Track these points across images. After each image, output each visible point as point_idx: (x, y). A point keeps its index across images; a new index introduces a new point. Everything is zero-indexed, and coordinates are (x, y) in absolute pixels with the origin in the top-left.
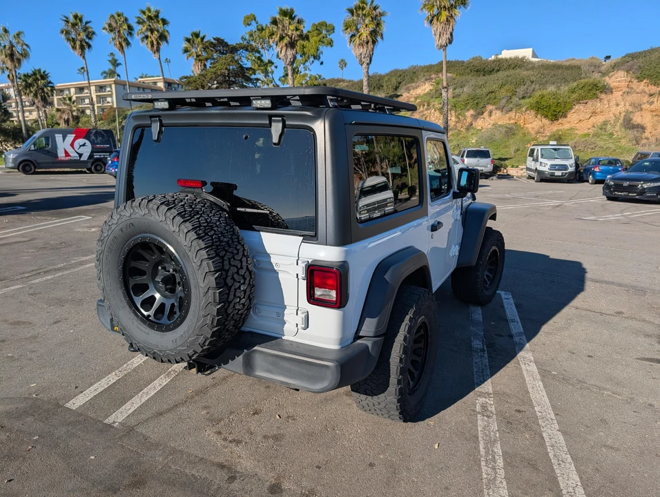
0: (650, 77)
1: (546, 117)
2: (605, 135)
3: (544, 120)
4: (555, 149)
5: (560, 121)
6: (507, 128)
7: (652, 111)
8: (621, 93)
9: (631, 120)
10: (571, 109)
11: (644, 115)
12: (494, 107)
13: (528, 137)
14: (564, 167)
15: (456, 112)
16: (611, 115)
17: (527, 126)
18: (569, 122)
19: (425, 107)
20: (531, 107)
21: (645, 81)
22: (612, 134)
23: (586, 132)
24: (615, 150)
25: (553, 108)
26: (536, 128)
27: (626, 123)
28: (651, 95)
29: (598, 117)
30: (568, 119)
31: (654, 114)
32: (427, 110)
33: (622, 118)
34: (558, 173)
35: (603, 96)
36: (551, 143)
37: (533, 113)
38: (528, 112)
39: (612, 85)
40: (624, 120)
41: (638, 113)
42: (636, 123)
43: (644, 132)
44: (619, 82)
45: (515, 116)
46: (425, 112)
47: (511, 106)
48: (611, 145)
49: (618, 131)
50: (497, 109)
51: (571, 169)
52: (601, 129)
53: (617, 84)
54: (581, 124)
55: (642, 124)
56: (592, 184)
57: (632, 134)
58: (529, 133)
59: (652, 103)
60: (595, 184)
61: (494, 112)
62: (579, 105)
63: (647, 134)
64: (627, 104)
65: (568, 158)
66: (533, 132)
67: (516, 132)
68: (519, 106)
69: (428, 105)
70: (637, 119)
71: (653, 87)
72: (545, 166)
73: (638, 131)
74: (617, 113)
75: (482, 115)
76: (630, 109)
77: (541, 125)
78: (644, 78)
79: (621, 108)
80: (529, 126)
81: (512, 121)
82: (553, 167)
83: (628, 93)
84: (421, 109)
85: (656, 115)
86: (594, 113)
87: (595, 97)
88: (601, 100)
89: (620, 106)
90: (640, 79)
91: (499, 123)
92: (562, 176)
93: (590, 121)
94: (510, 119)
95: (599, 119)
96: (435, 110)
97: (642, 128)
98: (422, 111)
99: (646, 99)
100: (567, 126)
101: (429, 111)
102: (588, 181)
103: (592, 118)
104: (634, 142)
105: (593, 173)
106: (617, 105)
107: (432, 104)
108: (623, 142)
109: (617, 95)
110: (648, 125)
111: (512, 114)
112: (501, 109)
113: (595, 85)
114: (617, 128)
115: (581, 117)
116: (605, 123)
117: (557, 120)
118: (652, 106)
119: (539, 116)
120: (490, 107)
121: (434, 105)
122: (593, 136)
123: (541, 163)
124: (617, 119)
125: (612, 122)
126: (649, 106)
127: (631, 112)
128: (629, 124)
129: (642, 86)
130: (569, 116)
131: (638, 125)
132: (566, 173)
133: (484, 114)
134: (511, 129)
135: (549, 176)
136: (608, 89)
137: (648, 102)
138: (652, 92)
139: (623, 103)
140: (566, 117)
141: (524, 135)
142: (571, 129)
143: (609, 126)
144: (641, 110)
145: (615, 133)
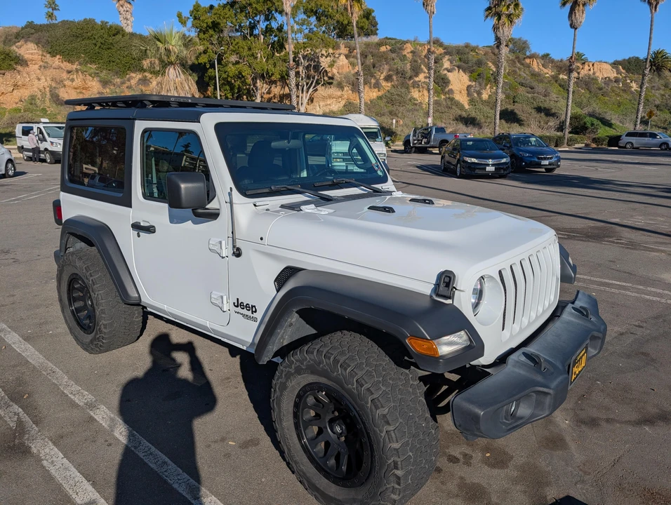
0: (61, 53)
2: (38, 110)
7: (76, 88)
8: (37, 66)
9: (59, 96)
11: (69, 91)
16: (36, 90)
21: (58, 57)
23: (14, 106)
27: (54, 99)
28: (69, 72)
29: (21, 91)
31: (78, 91)
33: (48, 94)
35: (19, 68)
36: (43, 120)
39: (26, 57)
40: (52, 95)
41: (62, 90)
42: (64, 100)
44: (32, 54)
49: (50, 106)
52: (31, 104)
53: (30, 57)
54: (5, 97)
59: (73, 80)
64: (48, 79)
70: (63, 95)
71: (68, 64)
72: (56, 145)
74: (41, 87)
76: (54, 85)
78: (57, 54)
79: (44, 83)
83: (45, 67)
85: (81, 93)
86: (16, 86)
87: (10, 68)
88: (19, 72)
89: (42, 81)
90: (53, 54)
93: (14, 94)
95: (25, 93)
99: (65, 75)
103: (15, 91)
106: (39, 79)
109: (33, 68)
113: (8, 54)
114: (48, 103)
115: (2, 89)
116: (33, 98)
118: (74, 84)
122: (25, 111)
123: (52, 143)
124: (44, 94)
125: (39, 96)
126: (71, 83)
127: (55, 88)
128: (58, 101)
129: (57, 61)
136: (22, 60)
137: (68, 78)
138: (69, 69)
139: (43, 77)
143: (38, 102)
144: (65, 86)
145: (48, 109)
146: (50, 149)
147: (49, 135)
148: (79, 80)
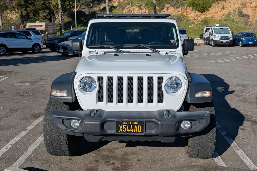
1: (198, 10)
2: (230, 20)
3: (197, 12)
4: (221, 28)
5: (205, 13)
6: (178, 17)
7: (252, 7)
9: (242, 12)
10: (211, 6)
11: (248, 9)
12: (169, 5)
13: (189, 22)
14: (227, 38)
15: (148, 8)
16: (232, 9)
17: (188, 15)
18: (210, 13)
19: (130, 5)
20: (190, 5)
22: (233, 20)
23: (220, 18)
24: (236, 28)
25: (201, 6)
26: (193, 17)
27: (239, 14)
29: (225, 11)
30: (210, 12)
31: (253, 9)
32: (131, 7)
33: (237, 11)
34: (225, 41)
36: (216, 25)
37: (191, 8)
38: (188, 8)
40: (239, 12)
41: (245, 9)
42: (245, 14)
43: (249, 18)
45: (181, 10)
46: (131, 8)
47: (179, 4)
48: (234, 26)
49: (236, 18)
50: (171, 6)
51: (231, 39)
52: (228, 17)
54: (217, 14)
55: (248, 14)
56: (241, 46)
57: (243, 19)
58: (190, 19)
59: (251, 3)
60: (243, 47)
61: (170, 8)
62: (215, 4)
63: (251, 19)
64: (239, 4)
65: (229, 33)
66: (192, 19)
67: (183, 19)
68: (183, 4)
69: (132, 4)
70: (245, 11)
72: (217, 37)
73: (246, 18)
74: (235, 8)
75: (163, 9)
76: (241, 6)
77: (196, 15)
79: (236, 6)
80: (189, 16)
81: (180, 13)
82: (222, 38)
84: (128, 6)
85: (254, 9)
86: (223, 8)
88: (226, 1)
89: (235, 5)
91: (173, 14)
92: (227, 43)
93: (221, 12)
94: (179, 12)
95: (226, 12)
96: (136, 7)
97: (248, 16)
98: (129, 8)
100: (209, 16)
101: (133, 8)
102: (239, 45)
103: (222, 11)
104: (245, 24)
105: (242, 41)
106: (234, 4)
107: (134, 3)
108: (240, 24)
110: (251, 15)
111: (180, 9)
112: (174, 6)
114: (236, 16)
115: (216, 11)
116: (229, 14)
117: (204, 12)
118: (251, 5)
119: (194, 10)
120: (167, 5)
121: (135, 4)
122: (224, 20)
123: (215, 36)
124: (235, 11)
125: (233, 13)
126: (250, 5)
127: (241, 8)
128: (241, 15)
130: (210, 10)
131: (246, 15)
132: (229, 41)
133: (164, 9)
134: (180, 17)
135: (220, 43)
137: (249, 2)
139: (237, 3)
140: (208, 10)
141: (187, 21)
142: (212, 17)
143: (231, 16)
144: (246, 7)
145: (235, 19)
146: (214, 39)
147: (215, 32)
148: (255, 3)
